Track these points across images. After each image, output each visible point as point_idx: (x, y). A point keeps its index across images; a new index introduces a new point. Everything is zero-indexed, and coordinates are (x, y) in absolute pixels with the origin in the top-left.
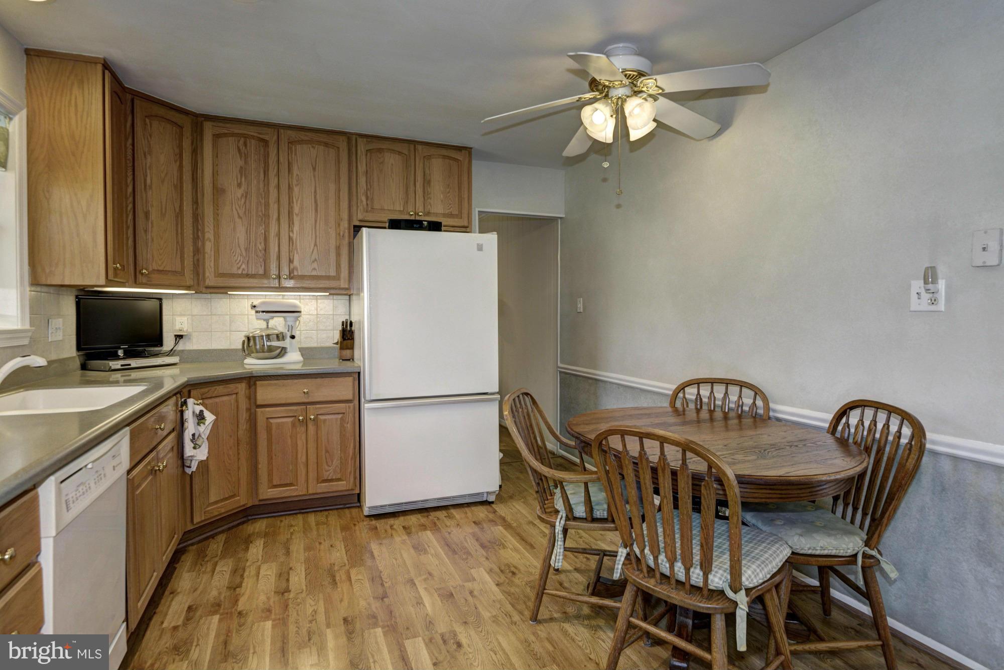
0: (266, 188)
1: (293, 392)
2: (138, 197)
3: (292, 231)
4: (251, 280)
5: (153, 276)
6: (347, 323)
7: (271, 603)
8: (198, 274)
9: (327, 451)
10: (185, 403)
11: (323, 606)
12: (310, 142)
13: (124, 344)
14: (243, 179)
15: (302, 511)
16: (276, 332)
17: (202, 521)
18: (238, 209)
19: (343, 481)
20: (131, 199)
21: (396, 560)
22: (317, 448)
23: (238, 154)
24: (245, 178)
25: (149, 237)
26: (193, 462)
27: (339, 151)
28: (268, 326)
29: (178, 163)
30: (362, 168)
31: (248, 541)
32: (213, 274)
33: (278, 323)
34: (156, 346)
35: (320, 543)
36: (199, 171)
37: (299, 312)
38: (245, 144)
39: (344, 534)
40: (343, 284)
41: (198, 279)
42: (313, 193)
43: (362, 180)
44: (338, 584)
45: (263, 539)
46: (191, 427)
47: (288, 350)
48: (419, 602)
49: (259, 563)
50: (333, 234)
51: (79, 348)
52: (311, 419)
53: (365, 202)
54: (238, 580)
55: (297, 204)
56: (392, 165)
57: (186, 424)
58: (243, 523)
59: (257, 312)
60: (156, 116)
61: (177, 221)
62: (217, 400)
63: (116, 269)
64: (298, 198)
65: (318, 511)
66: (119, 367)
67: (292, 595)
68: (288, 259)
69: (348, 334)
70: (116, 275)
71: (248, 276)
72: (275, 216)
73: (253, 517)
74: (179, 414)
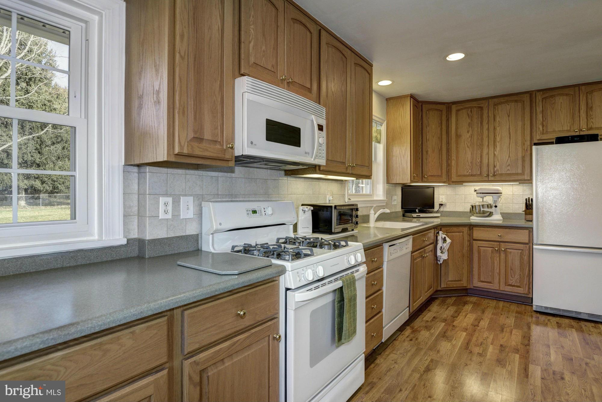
0: (481, 131)
1: (493, 235)
2: (424, 145)
3: (496, 151)
4: (473, 177)
5: (429, 178)
6: (529, 199)
7: (468, 327)
8: (449, 176)
9: (511, 269)
10: (438, 233)
11: (492, 337)
12: (507, 102)
13: (419, 207)
14: (470, 129)
15: (497, 299)
16: (487, 204)
17: (445, 288)
18: (468, 144)
19: (521, 288)
20: (421, 146)
21: (543, 334)
22: (506, 266)
23: (468, 117)
24: (471, 128)
25: (428, 161)
26: (441, 259)
27: (524, 103)
28: (483, 200)
29: (440, 127)
30: (539, 109)
31: (465, 303)
32: (455, 176)
33: (489, 199)
34: (431, 208)
35: (501, 314)
36: (450, 129)
37: (501, 193)
38: (471, 111)
39: (517, 315)
40: (526, 177)
41: (449, 178)
42: (508, 129)
43: (540, 116)
44: (504, 332)
45: (473, 304)
46: (440, 244)
47: (494, 213)
48: (548, 354)
49: (468, 312)
50: (520, 149)
51: (402, 208)
52: (502, 250)
53: (541, 129)
54: (456, 315)
55: (498, 136)
56: (561, 103)
57: (438, 242)
58: (465, 296)
59: (477, 193)
60: (431, 109)
61: (439, 153)
62: (453, 234)
63: (414, 176)
64: (499, 133)
65: (506, 301)
66: (416, 216)
67: (479, 328)
68: (493, 165)
69: (529, 206)
70: (414, 178)
71: (472, 175)
72: (487, 144)
73: (471, 295)
74: (435, 237)
